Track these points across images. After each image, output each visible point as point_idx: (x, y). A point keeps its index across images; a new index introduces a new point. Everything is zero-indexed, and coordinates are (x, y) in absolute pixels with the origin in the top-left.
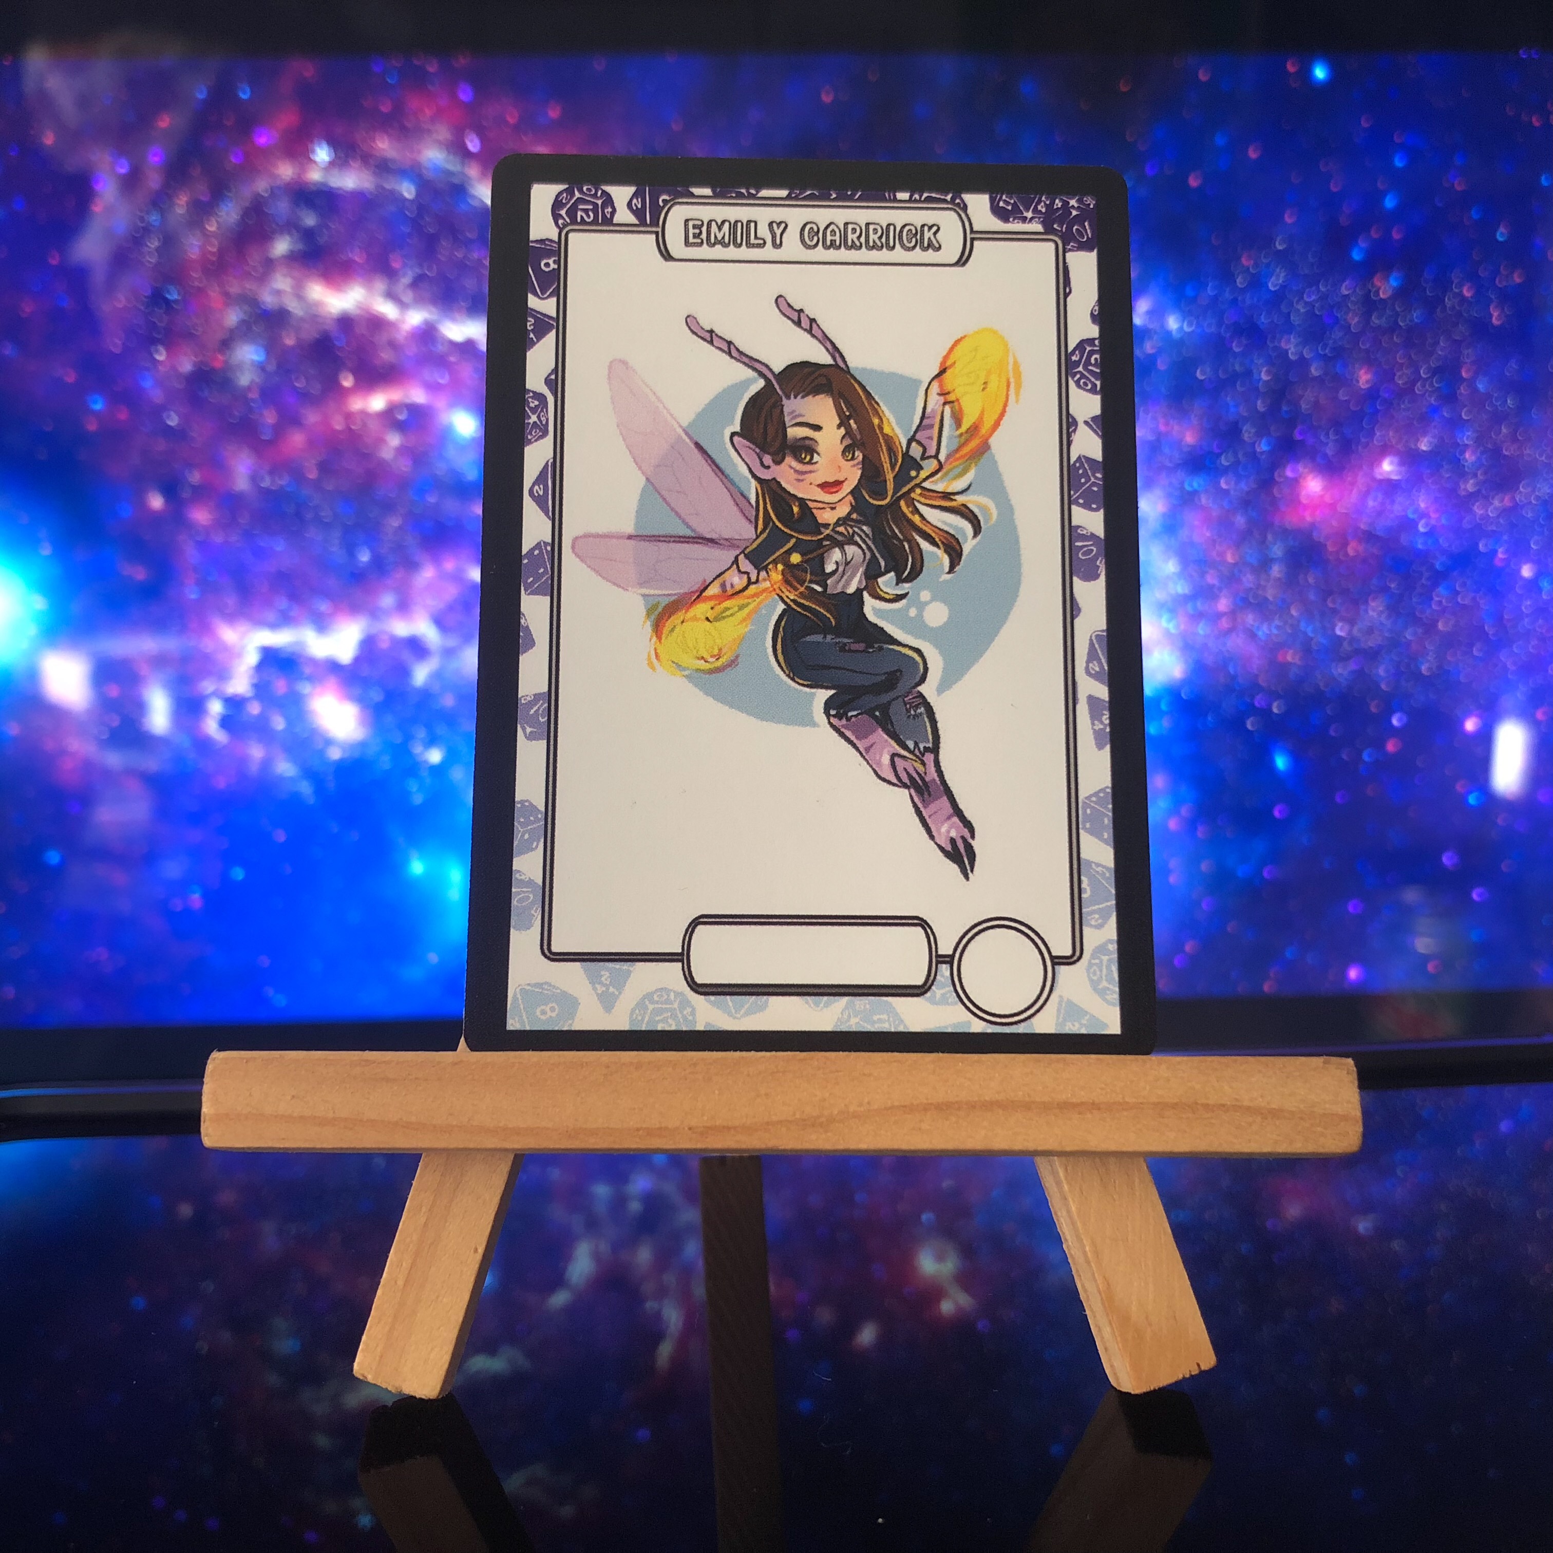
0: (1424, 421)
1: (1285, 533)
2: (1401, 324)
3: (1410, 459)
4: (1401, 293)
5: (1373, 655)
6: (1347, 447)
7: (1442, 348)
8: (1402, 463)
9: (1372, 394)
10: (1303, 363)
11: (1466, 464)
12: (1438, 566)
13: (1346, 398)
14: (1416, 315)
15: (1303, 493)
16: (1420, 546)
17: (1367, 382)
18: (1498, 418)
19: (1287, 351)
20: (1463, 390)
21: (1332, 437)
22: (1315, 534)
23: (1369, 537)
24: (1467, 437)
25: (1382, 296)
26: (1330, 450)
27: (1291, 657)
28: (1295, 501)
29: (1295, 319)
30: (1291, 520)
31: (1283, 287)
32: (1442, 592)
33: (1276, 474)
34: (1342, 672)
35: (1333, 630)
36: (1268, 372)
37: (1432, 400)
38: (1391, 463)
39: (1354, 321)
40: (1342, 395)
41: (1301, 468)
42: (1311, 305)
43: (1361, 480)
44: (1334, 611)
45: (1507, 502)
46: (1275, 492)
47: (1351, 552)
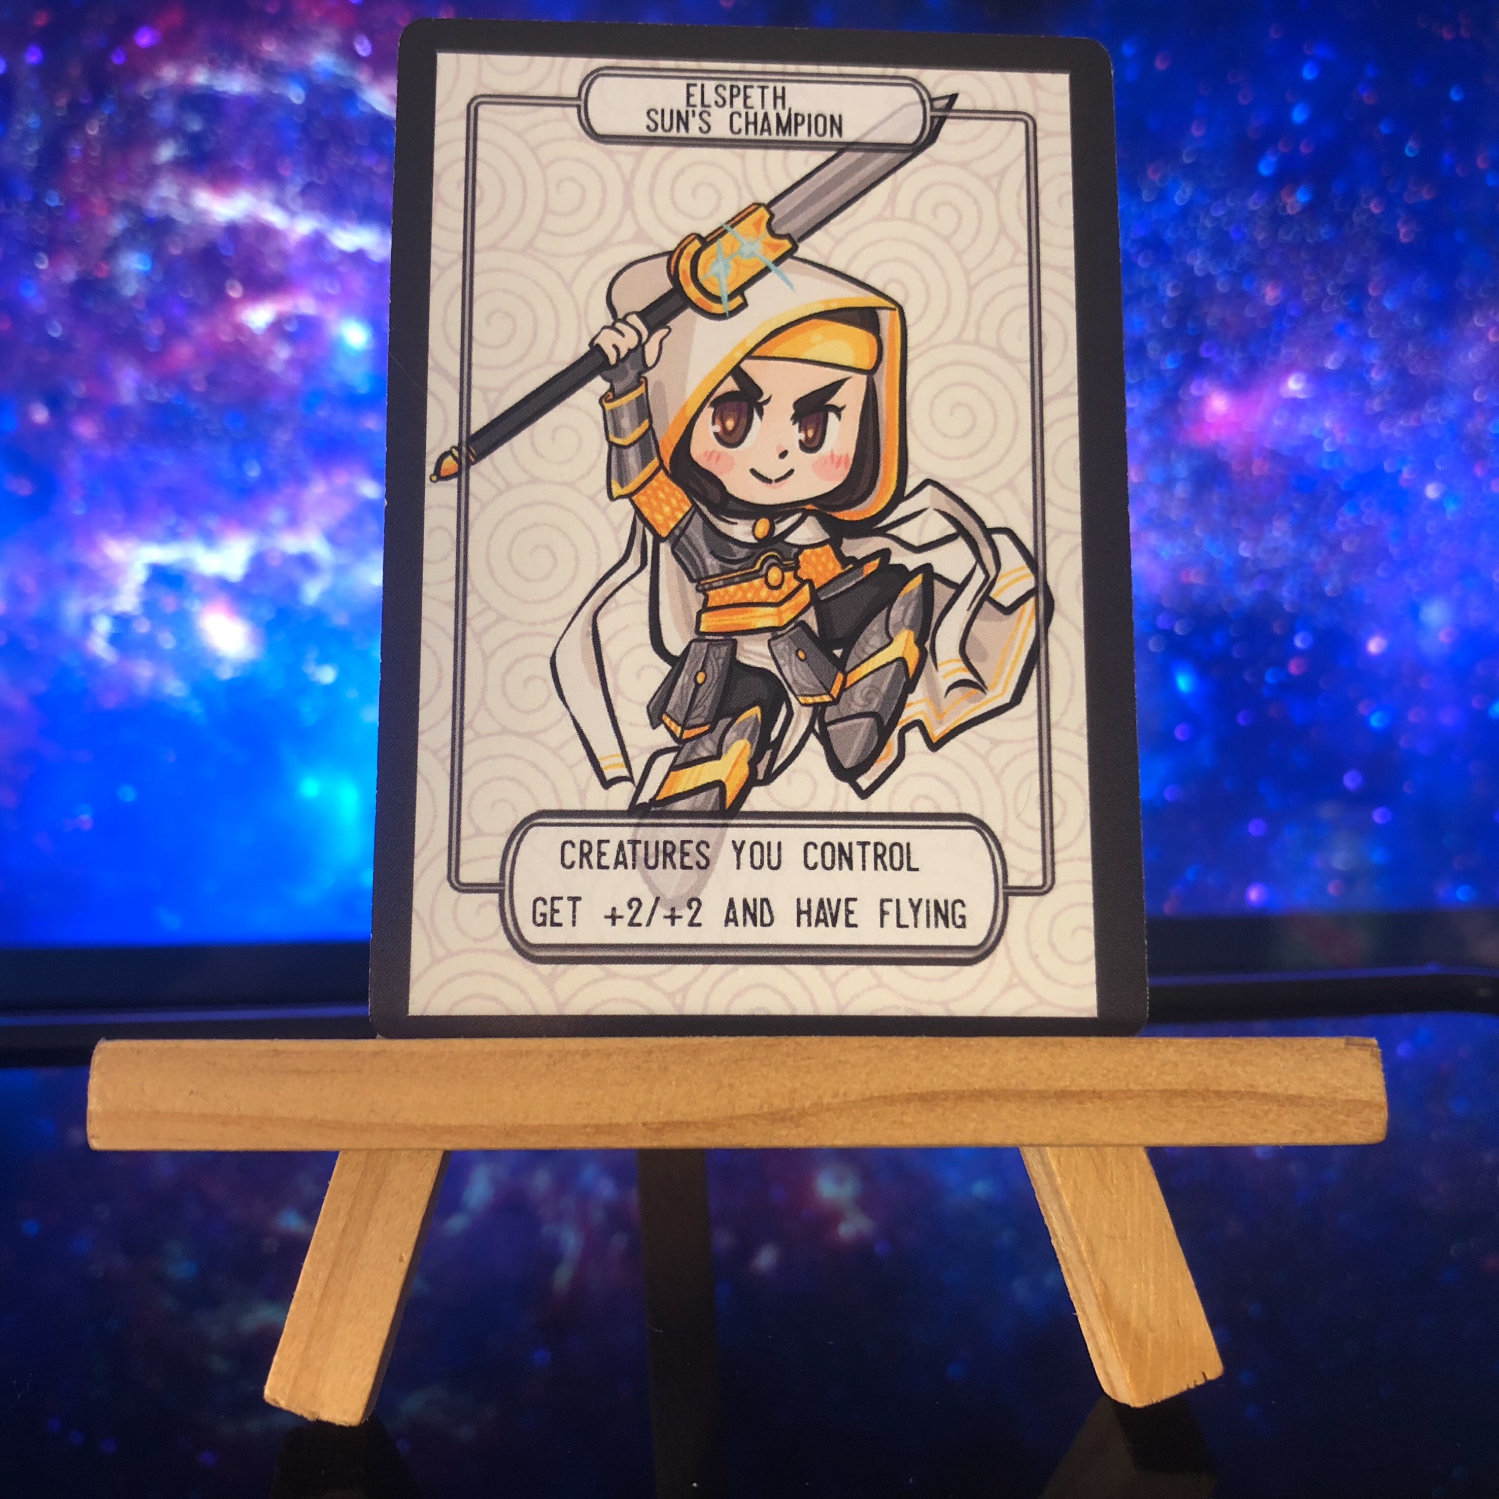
0: (1330, 339)
1: (1190, 452)
2: (1309, 240)
3: (1317, 376)
4: (1310, 209)
5: (1277, 576)
6: (1253, 366)
7: (1350, 266)
8: (1308, 381)
9: (1279, 311)
10: (1209, 279)
11: (1372, 383)
12: (1343, 487)
13: (1252, 316)
14: (1324, 232)
15: (1208, 411)
16: (1325, 466)
17: (1275, 299)
18: (1405, 336)
19: (1192, 267)
20: (1370, 309)
21: (1238, 355)
22: (1220, 455)
23: (1274, 455)
24: (1373, 356)
25: (1289, 211)
26: (1236, 368)
27: (1196, 578)
28: (1199, 420)
29: (1202, 235)
30: (1195, 438)
31: (1191, 202)
32: (1346, 514)
33: (1180, 392)
34: (1246, 593)
35: (1237, 550)
36: (1175, 287)
37: (1340, 319)
38: (1298, 381)
39: (1261, 237)
40: (1249, 313)
41: (1206, 385)
42: (1217, 219)
43: (1267, 399)
44: (1239, 531)
45: (1413, 423)
46: (1180, 410)
47: (1256, 471)
